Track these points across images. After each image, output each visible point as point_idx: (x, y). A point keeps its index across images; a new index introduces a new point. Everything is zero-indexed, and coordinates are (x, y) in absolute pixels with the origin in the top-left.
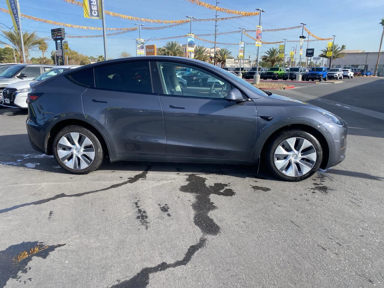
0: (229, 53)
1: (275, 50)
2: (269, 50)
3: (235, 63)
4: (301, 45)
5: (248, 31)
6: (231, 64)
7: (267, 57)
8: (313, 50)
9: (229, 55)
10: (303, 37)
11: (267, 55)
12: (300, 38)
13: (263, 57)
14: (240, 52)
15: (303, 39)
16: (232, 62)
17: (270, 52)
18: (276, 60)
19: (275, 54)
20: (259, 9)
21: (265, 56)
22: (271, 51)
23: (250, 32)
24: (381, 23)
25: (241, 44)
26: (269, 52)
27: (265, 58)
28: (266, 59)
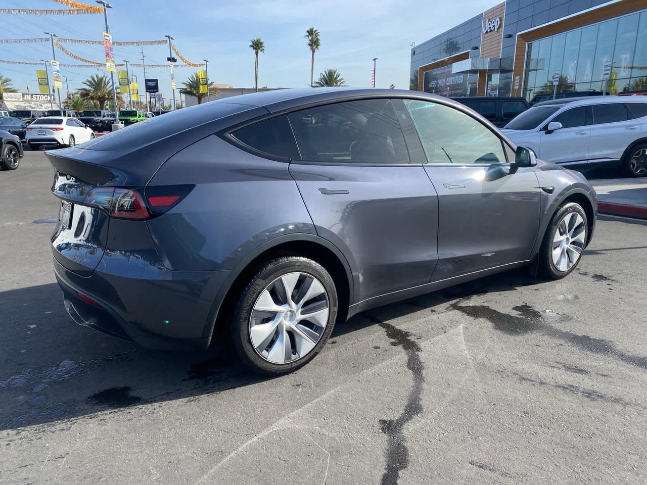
0: (6, 81)
1: (101, 79)
2: (90, 79)
3: (24, 101)
4: (172, 72)
5: (65, 40)
6: (18, 104)
7: (89, 91)
8: (156, 81)
9: (7, 85)
10: (174, 60)
11: (88, 88)
12: (168, 60)
13: (81, 91)
14: (55, 80)
15: (172, 63)
16: (16, 100)
17: (94, 83)
18: (107, 97)
19: (102, 85)
20: (103, 1)
21: (85, 89)
22: (93, 79)
23: (69, 43)
24: (251, 46)
25: (54, 64)
26: (89, 82)
27: (85, 92)
28: (88, 94)
